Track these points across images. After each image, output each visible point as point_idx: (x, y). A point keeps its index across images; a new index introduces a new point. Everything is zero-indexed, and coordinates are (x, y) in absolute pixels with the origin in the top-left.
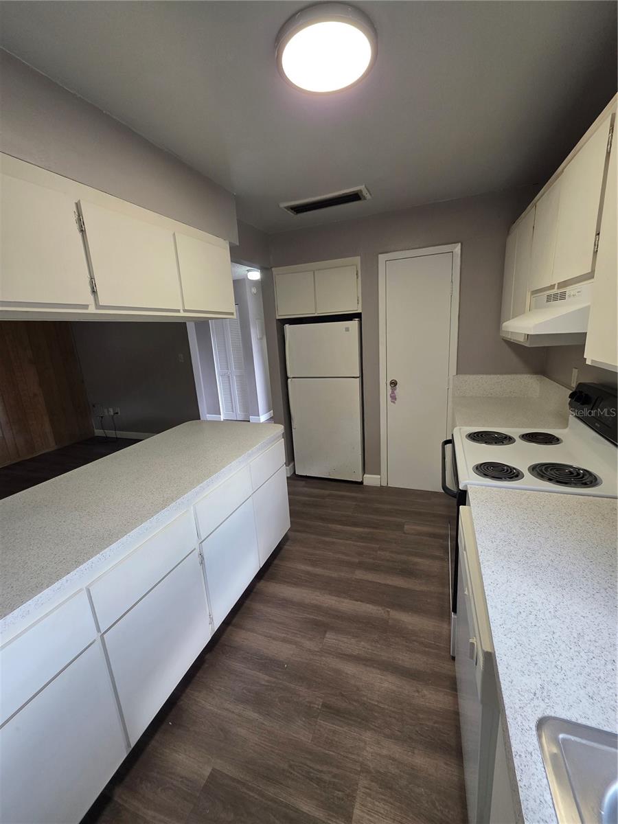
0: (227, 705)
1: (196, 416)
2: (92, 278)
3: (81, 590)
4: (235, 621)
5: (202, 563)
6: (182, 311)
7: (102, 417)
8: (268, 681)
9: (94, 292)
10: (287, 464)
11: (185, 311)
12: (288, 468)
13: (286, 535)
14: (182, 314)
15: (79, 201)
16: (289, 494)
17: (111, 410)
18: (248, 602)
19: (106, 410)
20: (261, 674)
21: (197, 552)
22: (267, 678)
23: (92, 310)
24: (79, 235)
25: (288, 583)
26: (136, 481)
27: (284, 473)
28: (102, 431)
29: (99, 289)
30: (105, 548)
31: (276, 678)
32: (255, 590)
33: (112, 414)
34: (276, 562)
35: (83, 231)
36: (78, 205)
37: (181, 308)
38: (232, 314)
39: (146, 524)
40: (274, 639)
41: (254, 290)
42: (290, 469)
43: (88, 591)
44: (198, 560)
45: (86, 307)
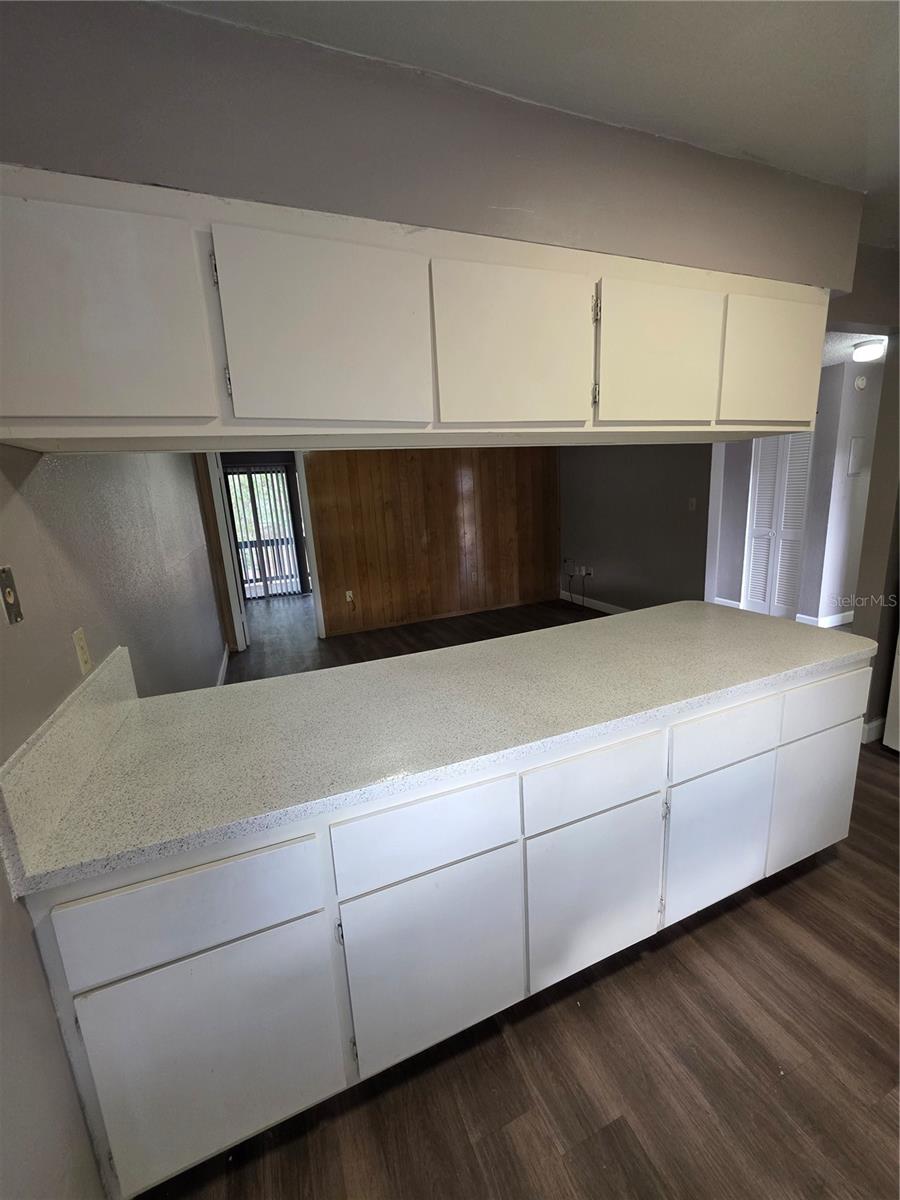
0: (661, 1046)
1: (698, 594)
2: (596, 384)
3: (514, 774)
4: (700, 932)
5: (666, 816)
6: (713, 423)
7: (571, 576)
8: (740, 1069)
9: (595, 402)
10: (869, 717)
11: (719, 422)
12: (866, 726)
13: (833, 847)
14: (714, 428)
15: (601, 281)
16: (859, 776)
17: (583, 569)
18: (727, 918)
19: (577, 569)
20: (730, 1050)
21: (661, 797)
22: (739, 1063)
23: (589, 428)
24: (592, 327)
25: (817, 932)
26: (597, 666)
27: (856, 733)
28: (568, 594)
29: (602, 399)
30: (547, 737)
31: (757, 1077)
32: (745, 906)
33: (584, 573)
34: (799, 883)
35: (597, 321)
36: (598, 287)
37: (713, 418)
38: (807, 424)
39: (599, 727)
40: (767, 1010)
41: (861, 383)
42: (870, 729)
43: (521, 779)
44: (661, 810)
45: (582, 423)
